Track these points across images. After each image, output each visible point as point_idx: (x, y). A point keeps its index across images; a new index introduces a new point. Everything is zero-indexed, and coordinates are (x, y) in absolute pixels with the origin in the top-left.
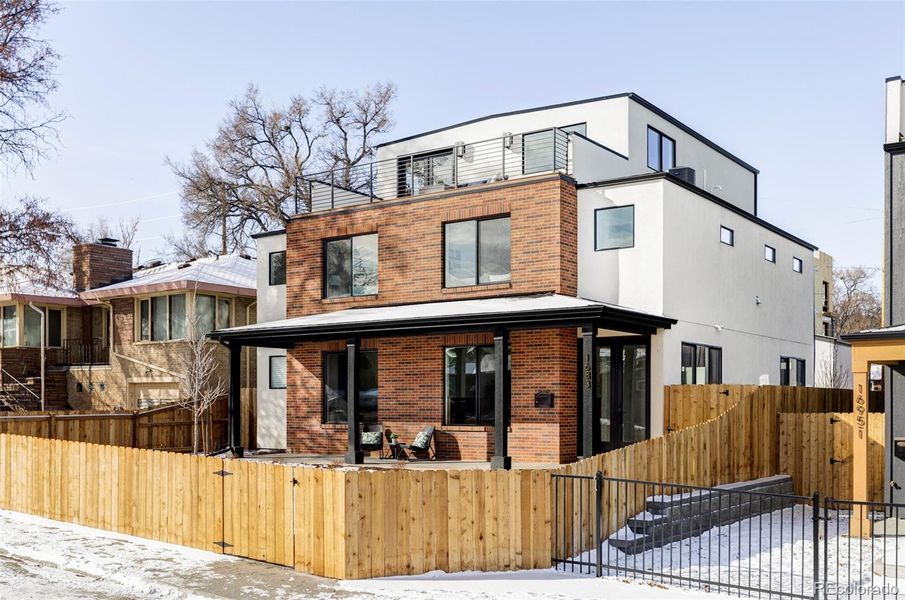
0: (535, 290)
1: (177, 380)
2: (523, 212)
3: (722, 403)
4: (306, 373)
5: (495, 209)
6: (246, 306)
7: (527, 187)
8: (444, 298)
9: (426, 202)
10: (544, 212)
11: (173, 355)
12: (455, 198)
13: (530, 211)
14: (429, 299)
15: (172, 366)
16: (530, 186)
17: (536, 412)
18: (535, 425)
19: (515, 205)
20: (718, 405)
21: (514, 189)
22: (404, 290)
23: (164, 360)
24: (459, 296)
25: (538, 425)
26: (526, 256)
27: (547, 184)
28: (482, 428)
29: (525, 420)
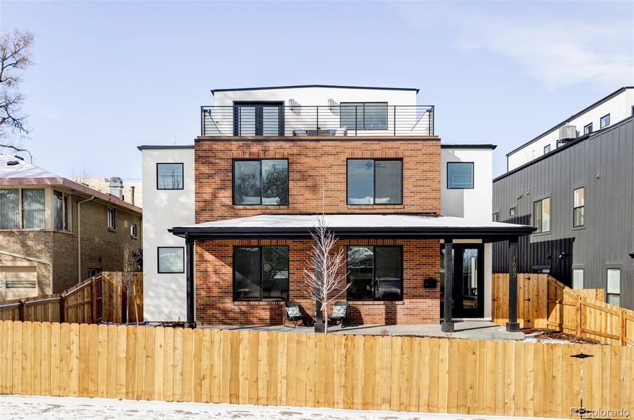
0: (422, 211)
1: (36, 264)
2: (413, 159)
3: (526, 284)
4: (219, 263)
5: (391, 154)
6: (77, 203)
7: (416, 142)
8: (349, 211)
9: (333, 142)
10: (429, 160)
11: (30, 243)
12: (359, 142)
13: (418, 159)
14: (336, 212)
15: (28, 252)
16: (418, 142)
17: (423, 291)
18: (421, 300)
19: (406, 153)
20: (524, 286)
21: (407, 142)
22: (314, 203)
23: (18, 247)
24: (362, 211)
25: (424, 300)
26: (415, 189)
27: (431, 142)
28: (382, 302)
29: (414, 297)
